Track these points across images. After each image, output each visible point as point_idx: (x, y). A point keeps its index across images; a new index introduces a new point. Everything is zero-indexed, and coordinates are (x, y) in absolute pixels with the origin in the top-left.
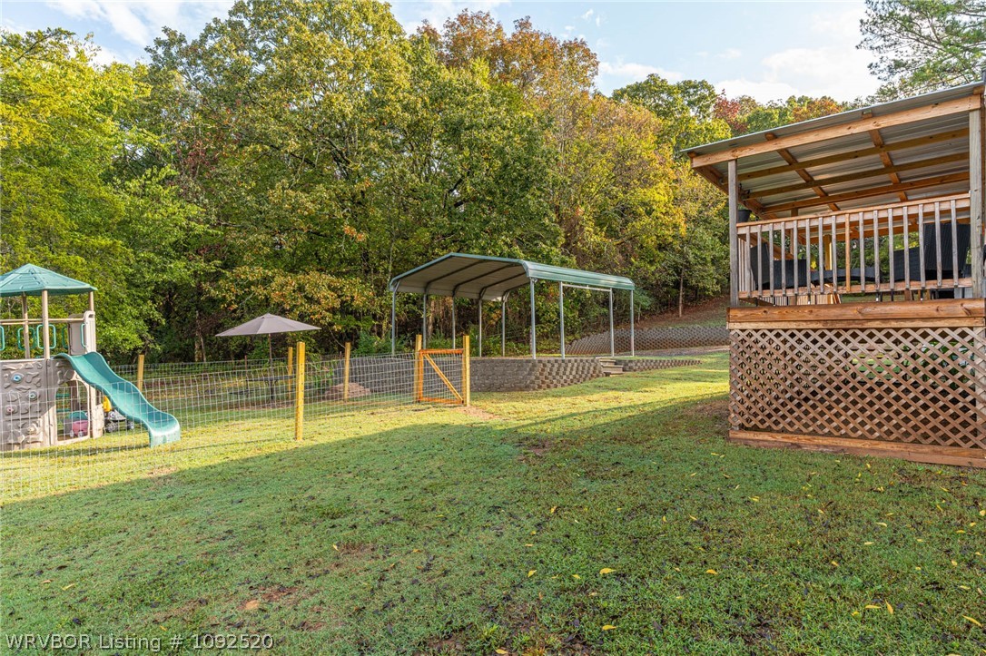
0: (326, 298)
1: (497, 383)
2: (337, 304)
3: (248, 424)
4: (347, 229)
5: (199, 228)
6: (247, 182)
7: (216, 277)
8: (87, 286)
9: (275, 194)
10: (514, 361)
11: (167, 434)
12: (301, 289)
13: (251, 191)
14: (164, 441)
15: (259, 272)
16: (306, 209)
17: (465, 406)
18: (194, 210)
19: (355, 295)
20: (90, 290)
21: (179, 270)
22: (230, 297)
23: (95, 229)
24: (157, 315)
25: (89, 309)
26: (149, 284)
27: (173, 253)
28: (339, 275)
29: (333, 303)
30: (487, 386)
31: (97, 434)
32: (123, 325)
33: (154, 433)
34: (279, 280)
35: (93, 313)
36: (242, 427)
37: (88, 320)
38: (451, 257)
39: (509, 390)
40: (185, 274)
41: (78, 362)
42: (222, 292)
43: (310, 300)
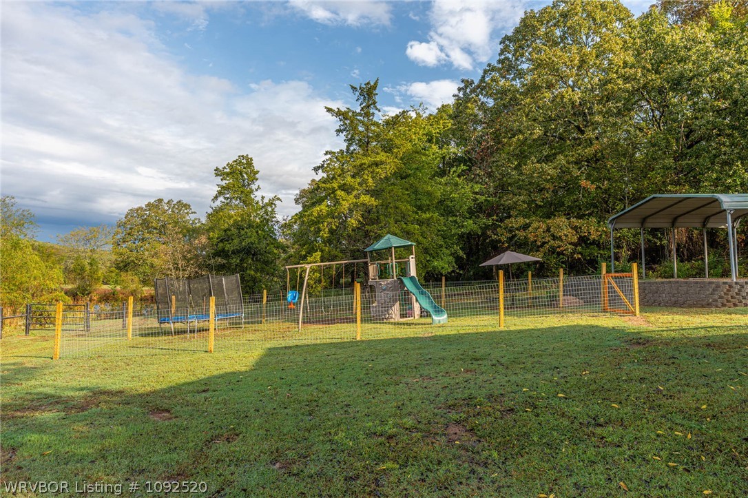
0: (566, 236)
1: (681, 300)
2: (575, 239)
3: (486, 317)
4: (583, 182)
5: (482, 198)
6: (512, 163)
7: (494, 227)
8: (410, 243)
9: (526, 169)
10: (697, 283)
11: (442, 318)
12: (548, 230)
13: (515, 168)
14: (439, 322)
15: (521, 221)
16: (549, 174)
17: (635, 315)
18: (477, 188)
19: (592, 231)
20: (411, 245)
21: (470, 225)
22: (504, 239)
23: (427, 209)
24: (461, 253)
25: (413, 254)
26: (454, 235)
27: (468, 215)
28: (580, 217)
29: (571, 239)
30: (651, 302)
31: (417, 317)
32: (442, 259)
33: (435, 318)
34: (535, 225)
35: (414, 256)
36: (483, 319)
37: (411, 260)
38: (654, 198)
39: (691, 306)
40: (475, 227)
41: (406, 281)
42: (498, 236)
43: (555, 238)
